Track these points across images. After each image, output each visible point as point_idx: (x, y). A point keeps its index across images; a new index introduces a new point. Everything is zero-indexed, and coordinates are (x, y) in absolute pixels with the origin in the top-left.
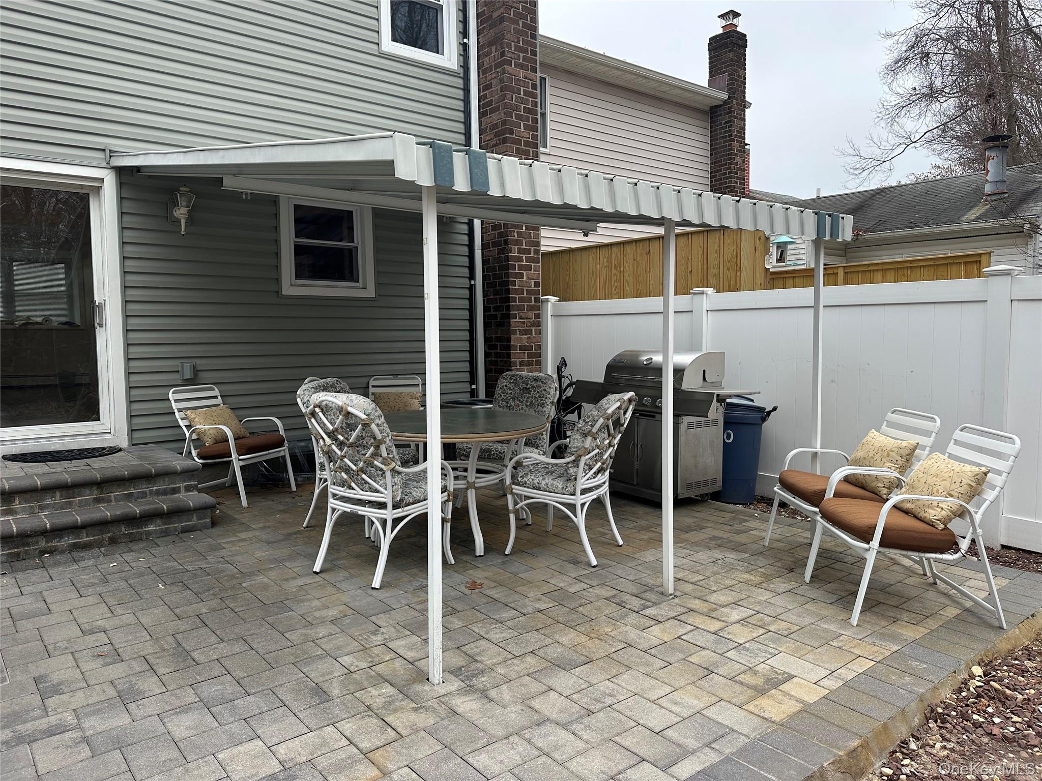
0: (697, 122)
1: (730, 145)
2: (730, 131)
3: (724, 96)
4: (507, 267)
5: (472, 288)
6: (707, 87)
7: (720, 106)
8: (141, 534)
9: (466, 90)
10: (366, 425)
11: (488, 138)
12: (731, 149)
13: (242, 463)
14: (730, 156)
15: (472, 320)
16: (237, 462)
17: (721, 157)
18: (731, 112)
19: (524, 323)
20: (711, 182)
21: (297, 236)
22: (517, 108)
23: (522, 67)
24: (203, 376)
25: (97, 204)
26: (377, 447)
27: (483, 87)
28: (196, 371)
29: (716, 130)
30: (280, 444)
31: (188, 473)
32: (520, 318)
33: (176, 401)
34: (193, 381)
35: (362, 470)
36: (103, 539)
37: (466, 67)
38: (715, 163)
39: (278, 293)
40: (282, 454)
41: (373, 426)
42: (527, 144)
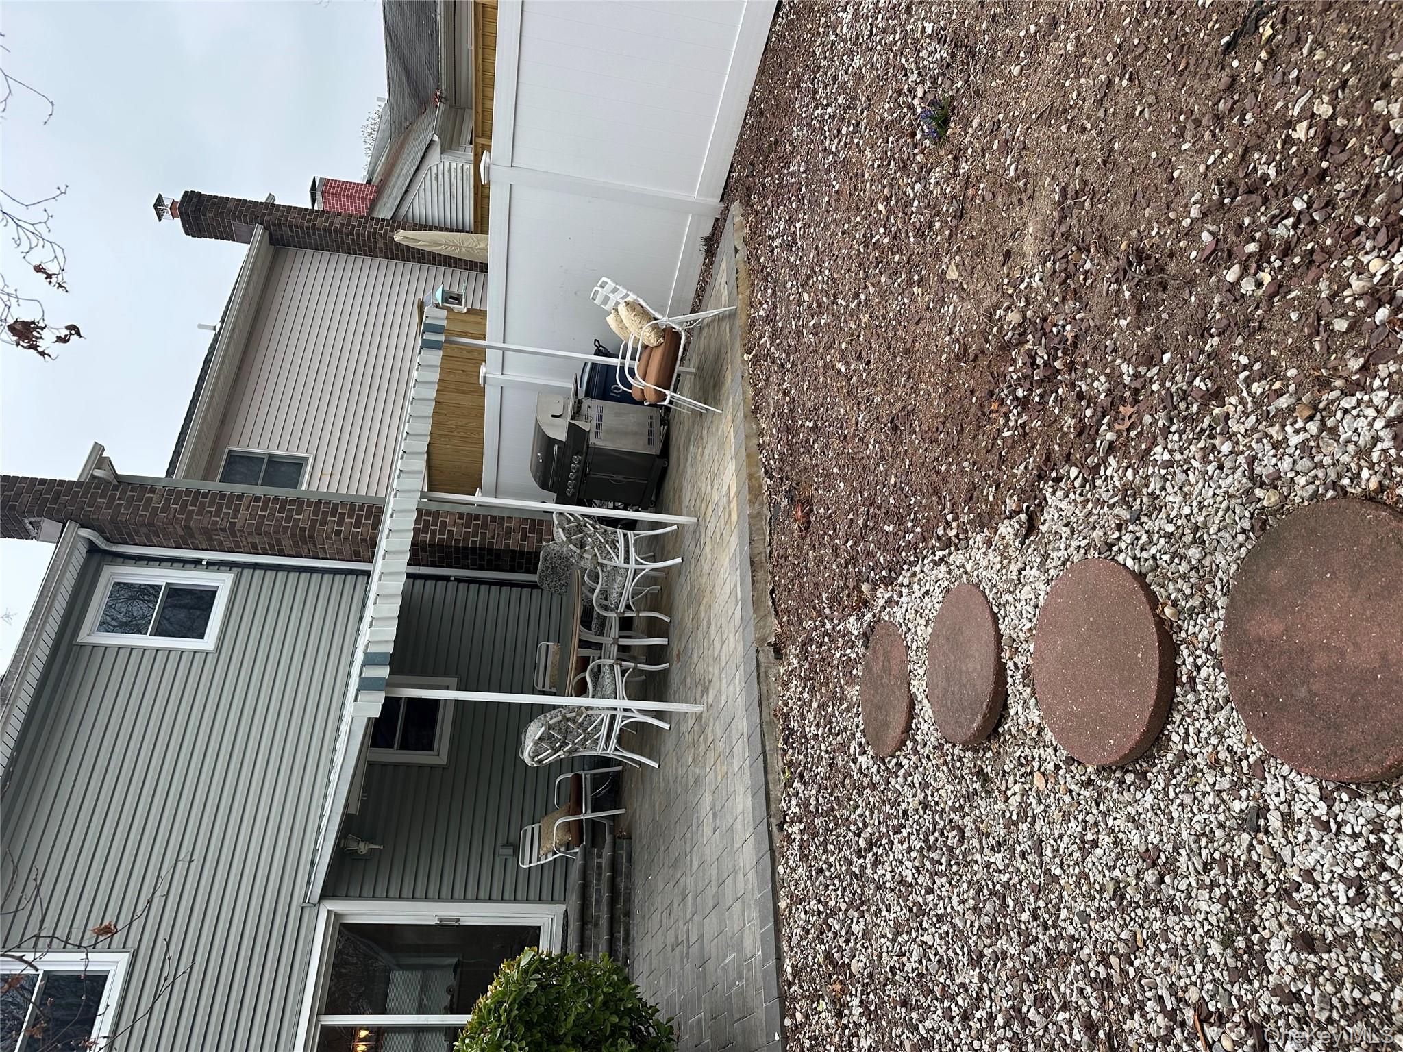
0: (290, 258)
1: (319, 230)
2: (302, 228)
3: (259, 230)
4: (441, 546)
5: (459, 580)
6: (249, 246)
7: (270, 234)
8: (625, 893)
9: (255, 566)
10: (550, 727)
11: (306, 550)
12: (324, 230)
13: (589, 811)
14: (332, 231)
15: (490, 583)
16: (587, 815)
17: (331, 240)
18: (279, 225)
19: (498, 534)
20: (360, 255)
21: (392, 747)
22: (279, 520)
23: (237, 511)
24: (511, 839)
25: (348, 917)
26: (568, 719)
27: (253, 550)
28: (508, 844)
29: (299, 242)
30: (578, 778)
31: (586, 855)
32: (493, 538)
33: (530, 862)
34: (516, 849)
35: (585, 731)
36: (624, 921)
37: (231, 565)
38: (338, 247)
39: (444, 768)
40: (588, 776)
41: (551, 722)
42: (316, 513)
